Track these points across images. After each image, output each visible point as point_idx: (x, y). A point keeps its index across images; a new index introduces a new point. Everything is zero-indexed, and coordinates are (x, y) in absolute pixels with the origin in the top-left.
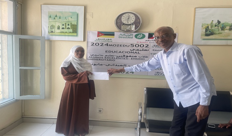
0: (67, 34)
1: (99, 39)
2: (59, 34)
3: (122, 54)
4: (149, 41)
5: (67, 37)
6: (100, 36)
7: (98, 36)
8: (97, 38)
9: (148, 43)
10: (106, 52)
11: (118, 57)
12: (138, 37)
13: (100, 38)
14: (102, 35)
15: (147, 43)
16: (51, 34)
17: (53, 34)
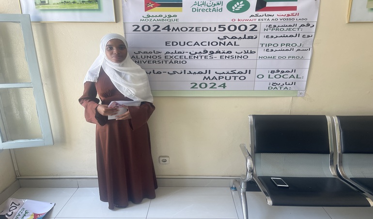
0: (76, 7)
1: (150, 16)
2: (59, 6)
3: (200, 49)
4: (257, 15)
5: (78, 13)
6: (150, 8)
7: (147, 9)
8: (146, 14)
9: (256, 21)
10: (166, 45)
11: (193, 56)
12: (233, 8)
13: (150, 12)
14: (154, 7)
15: (254, 22)
16: (41, 7)
17: (46, 7)
